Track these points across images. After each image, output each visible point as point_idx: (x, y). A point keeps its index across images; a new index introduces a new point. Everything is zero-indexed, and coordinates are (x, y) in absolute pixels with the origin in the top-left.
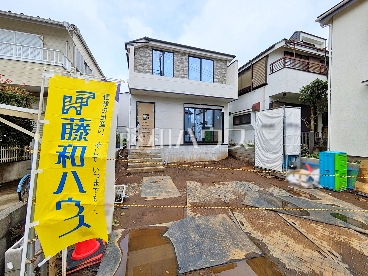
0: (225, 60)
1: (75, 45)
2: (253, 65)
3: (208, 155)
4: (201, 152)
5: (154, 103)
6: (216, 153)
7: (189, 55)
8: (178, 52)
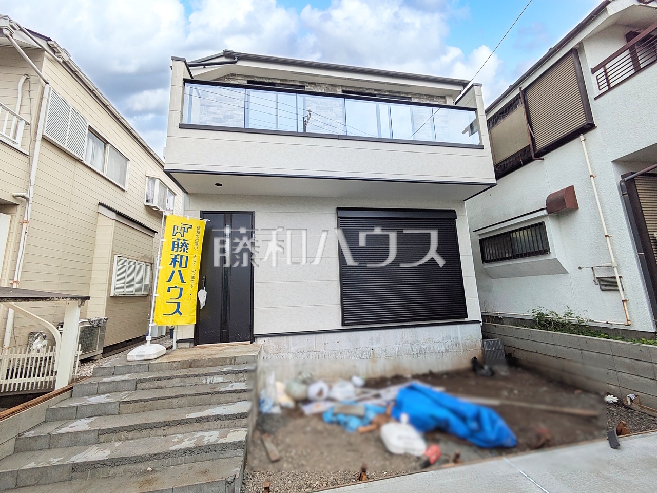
0: (441, 97)
1: (47, 83)
2: (525, 92)
3: (421, 357)
4: (399, 352)
5: (252, 213)
6: (447, 351)
7: (344, 89)
8: (315, 84)
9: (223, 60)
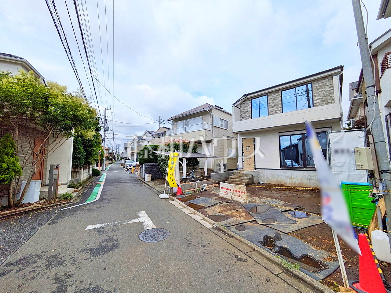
0: (330, 76)
1: (213, 114)
3: (311, 181)
4: (302, 178)
5: (254, 139)
7: (282, 90)
8: (271, 92)
9: (244, 97)
